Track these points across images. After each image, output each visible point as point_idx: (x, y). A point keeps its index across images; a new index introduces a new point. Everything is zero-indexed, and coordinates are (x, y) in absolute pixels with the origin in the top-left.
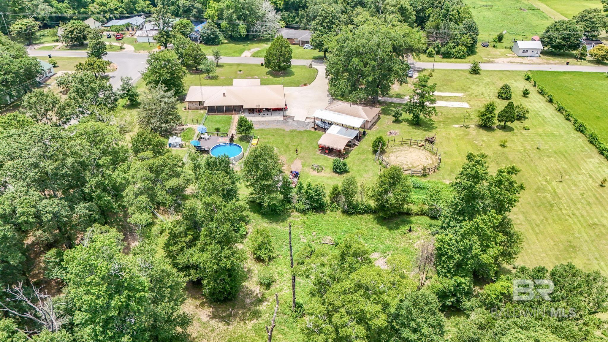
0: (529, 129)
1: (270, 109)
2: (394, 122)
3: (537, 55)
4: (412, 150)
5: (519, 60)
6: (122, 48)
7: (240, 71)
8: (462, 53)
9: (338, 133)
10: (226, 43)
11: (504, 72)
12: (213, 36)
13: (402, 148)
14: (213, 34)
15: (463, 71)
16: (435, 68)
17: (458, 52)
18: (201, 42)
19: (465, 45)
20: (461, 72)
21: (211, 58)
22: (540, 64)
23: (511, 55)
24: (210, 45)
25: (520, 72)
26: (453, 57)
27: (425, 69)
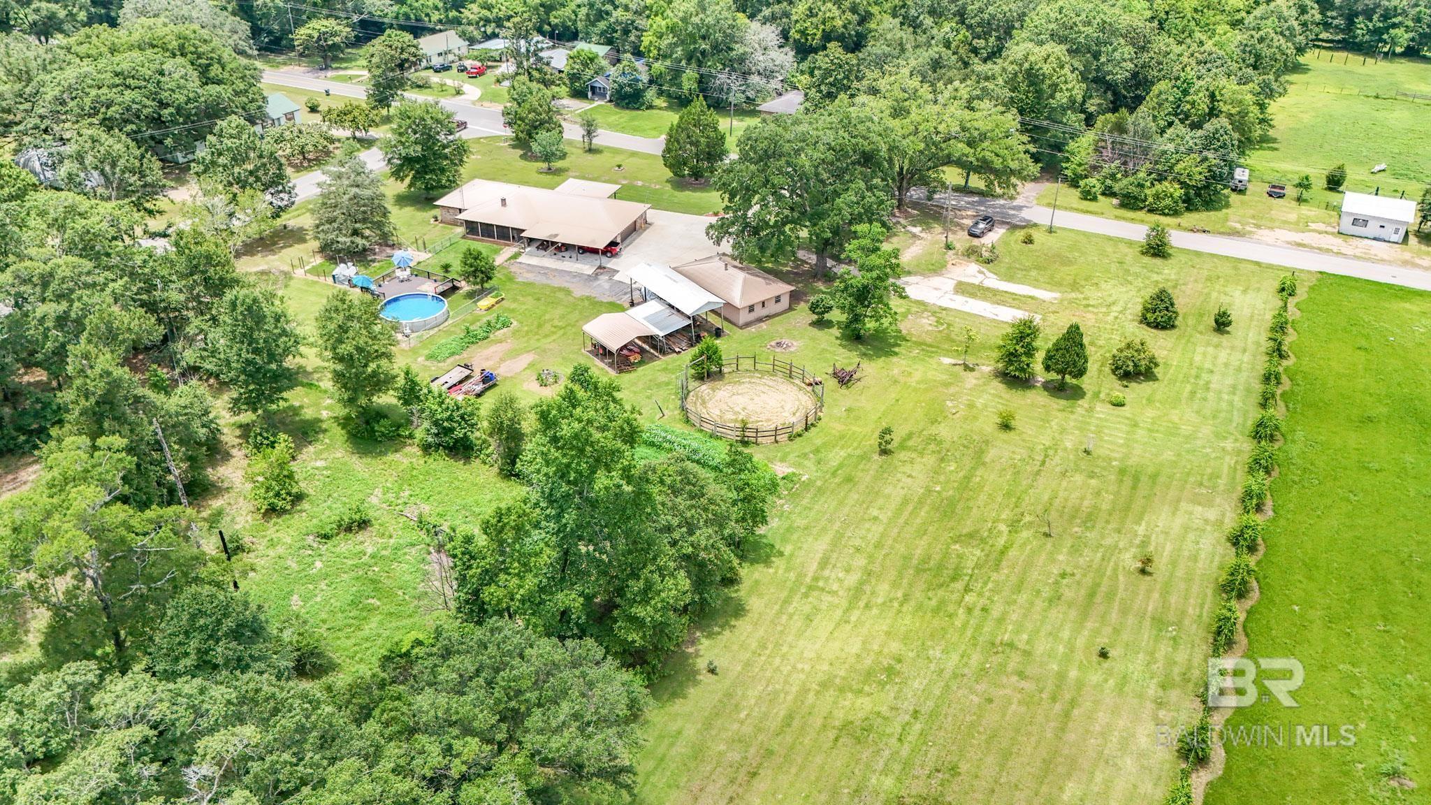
0: (1122, 405)
1: (573, 246)
2: (813, 324)
3: (1395, 238)
5: (1336, 243)
7: (619, 166)
8: (1168, 201)
9: (645, 318)
10: (660, 109)
11: (1241, 266)
13: (767, 380)
16: (1056, 224)
17: (1157, 197)
18: (611, 101)
19: (1182, 183)
20: (1122, 247)
21: (573, 133)
23: (1321, 227)
24: (623, 108)
26: (1142, 208)
27: (1035, 225)
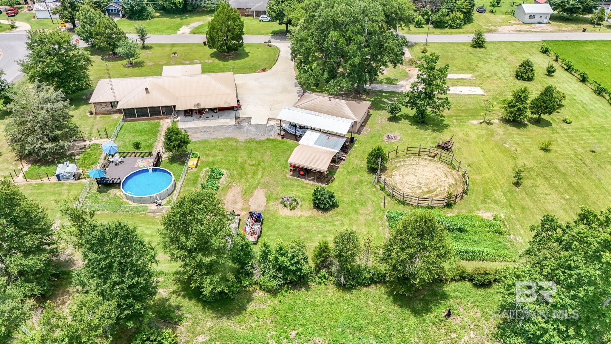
0: (571, 123)
1: (216, 109)
2: (390, 120)
3: (545, 21)
4: (422, 162)
5: (526, 27)
6: (13, 27)
7: (175, 54)
8: (458, 21)
9: (315, 143)
10: (157, 17)
11: (514, 44)
12: (138, 7)
13: (408, 161)
14: (138, 5)
15: (464, 44)
16: (429, 41)
17: (453, 20)
18: (124, 16)
19: (461, 11)
20: (461, 46)
21: (133, 37)
22: (552, 32)
23: (515, 22)
24: (135, 20)
25: (532, 42)
26: (447, 27)
27: (416, 44)
